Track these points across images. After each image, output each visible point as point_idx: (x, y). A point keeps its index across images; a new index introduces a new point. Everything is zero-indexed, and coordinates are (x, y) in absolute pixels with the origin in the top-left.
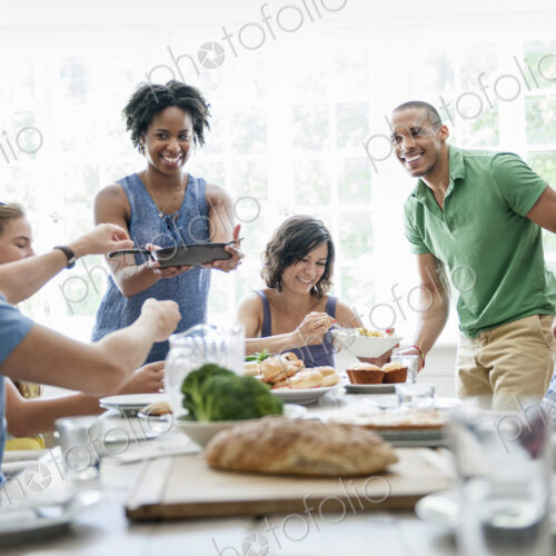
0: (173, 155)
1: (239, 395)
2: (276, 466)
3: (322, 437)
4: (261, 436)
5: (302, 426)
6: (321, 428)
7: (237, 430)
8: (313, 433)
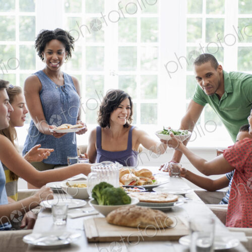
0: (55, 61)
1: (116, 196)
2: (133, 224)
3: (148, 215)
4: (127, 214)
5: (141, 210)
6: (148, 211)
7: (118, 211)
8: (145, 213)
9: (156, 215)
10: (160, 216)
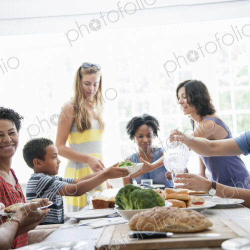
3: (178, 215)
4: (152, 215)
5: (169, 210)
6: (178, 211)
7: (142, 213)
8: (175, 213)
9: (189, 215)
10: (194, 216)
